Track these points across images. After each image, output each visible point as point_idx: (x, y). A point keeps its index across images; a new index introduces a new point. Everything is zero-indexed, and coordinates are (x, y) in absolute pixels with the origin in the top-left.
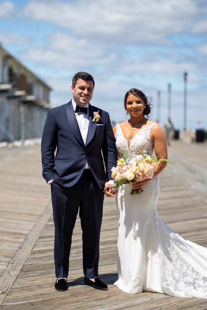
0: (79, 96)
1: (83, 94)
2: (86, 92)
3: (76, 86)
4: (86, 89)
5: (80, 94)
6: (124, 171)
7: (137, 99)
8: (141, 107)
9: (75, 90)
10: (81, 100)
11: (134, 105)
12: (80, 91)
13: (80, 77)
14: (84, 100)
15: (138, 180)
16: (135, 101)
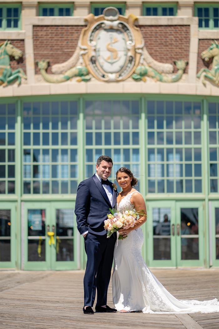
0: (102, 173)
1: (105, 171)
2: (107, 170)
3: (100, 166)
4: (108, 168)
5: (103, 172)
6: (115, 221)
7: (126, 175)
8: (128, 181)
9: (99, 168)
10: (104, 176)
11: (123, 180)
12: (103, 169)
13: (103, 159)
14: (105, 176)
15: (125, 228)
16: (123, 177)
